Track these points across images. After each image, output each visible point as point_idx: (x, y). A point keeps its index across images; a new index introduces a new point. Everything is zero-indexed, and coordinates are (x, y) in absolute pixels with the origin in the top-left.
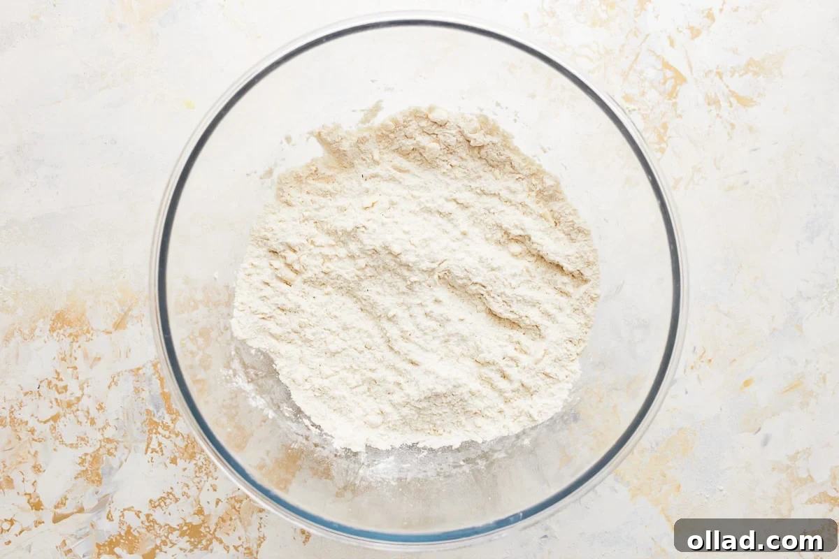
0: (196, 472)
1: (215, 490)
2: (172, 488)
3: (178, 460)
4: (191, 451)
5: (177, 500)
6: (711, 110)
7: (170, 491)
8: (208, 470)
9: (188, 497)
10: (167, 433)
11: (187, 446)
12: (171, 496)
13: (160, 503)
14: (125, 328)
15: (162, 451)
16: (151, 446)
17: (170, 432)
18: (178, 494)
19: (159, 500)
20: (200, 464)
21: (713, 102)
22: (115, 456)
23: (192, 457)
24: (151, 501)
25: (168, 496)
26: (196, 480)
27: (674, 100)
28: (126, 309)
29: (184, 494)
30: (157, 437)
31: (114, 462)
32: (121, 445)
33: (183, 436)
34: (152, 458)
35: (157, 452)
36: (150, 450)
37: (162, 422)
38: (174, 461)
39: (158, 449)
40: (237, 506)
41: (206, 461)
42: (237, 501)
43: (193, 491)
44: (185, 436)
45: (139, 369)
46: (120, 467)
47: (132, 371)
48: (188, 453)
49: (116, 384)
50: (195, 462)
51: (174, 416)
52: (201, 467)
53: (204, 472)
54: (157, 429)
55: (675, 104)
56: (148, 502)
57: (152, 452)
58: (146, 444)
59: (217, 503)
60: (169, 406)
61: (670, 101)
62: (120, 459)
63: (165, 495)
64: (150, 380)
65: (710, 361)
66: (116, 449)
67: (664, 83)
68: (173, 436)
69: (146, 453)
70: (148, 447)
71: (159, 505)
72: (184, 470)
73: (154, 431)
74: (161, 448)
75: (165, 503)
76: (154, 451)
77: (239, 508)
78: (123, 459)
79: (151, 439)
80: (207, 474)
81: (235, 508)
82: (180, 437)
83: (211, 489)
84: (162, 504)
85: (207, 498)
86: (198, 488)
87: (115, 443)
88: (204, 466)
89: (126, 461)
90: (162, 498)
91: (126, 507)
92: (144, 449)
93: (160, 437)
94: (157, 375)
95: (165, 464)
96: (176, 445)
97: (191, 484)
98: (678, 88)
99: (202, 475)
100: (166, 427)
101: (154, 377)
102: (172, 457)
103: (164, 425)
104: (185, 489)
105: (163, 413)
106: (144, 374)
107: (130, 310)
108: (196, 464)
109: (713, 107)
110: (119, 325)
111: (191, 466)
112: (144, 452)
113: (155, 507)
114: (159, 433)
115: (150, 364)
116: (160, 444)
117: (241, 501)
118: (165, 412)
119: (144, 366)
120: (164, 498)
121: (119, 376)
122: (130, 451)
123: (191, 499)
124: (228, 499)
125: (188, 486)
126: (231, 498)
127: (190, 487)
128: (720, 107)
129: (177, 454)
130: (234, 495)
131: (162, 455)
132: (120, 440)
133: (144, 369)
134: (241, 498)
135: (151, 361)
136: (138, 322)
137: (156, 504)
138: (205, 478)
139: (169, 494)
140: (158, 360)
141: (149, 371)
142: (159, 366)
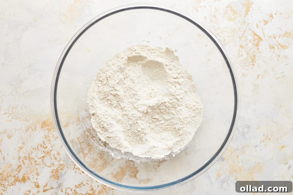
1: (97, 182)
2: (82, 181)
5: (84, 185)
6: (271, 50)
9: (88, 185)
12: (82, 184)
16: (76, 167)
18: (85, 183)
21: (272, 47)
22: (63, 170)
26: (91, 179)
27: (258, 47)
31: (63, 172)
32: (65, 167)
34: (76, 171)
35: (78, 169)
36: (75, 168)
38: (83, 172)
40: (105, 188)
42: (105, 186)
43: (90, 183)
44: (88, 162)
45: (73, 140)
46: (65, 174)
51: (85, 155)
55: (258, 48)
57: (76, 169)
59: (98, 186)
60: (83, 152)
61: (256, 47)
62: (65, 171)
63: (80, 184)
64: (77, 143)
65: (269, 139)
66: (64, 168)
67: (255, 41)
69: (74, 169)
70: (74, 167)
75: (80, 186)
76: (76, 168)
78: (66, 171)
79: (75, 165)
86: (91, 181)
87: (63, 166)
89: (67, 172)
92: (73, 167)
94: (79, 142)
95: (80, 173)
98: (259, 42)
104: (87, 182)
106: (75, 141)
109: (272, 49)
112: (73, 169)
113: (77, 188)
115: (76, 139)
118: (82, 154)
122: (68, 168)
126: (103, 185)
127: (89, 181)
128: (274, 49)
131: (79, 170)
132: (65, 165)
135: (77, 137)
137: (78, 186)
140: (79, 137)
141: (77, 140)
142: (80, 139)
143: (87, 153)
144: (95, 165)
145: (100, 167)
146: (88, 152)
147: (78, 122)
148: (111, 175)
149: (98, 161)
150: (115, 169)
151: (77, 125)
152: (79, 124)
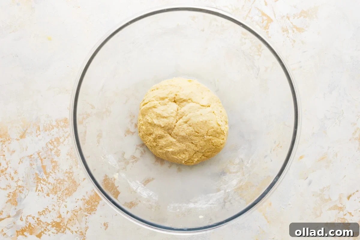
0: (58, 199)
1: (66, 207)
2: (47, 207)
3: (50, 195)
4: (55, 191)
5: (50, 212)
6: (284, 34)
7: (47, 208)
8: (63, 199)
9: (55, 210)
10: (45, 183)
11: (53, 188)
12: (47, 210)
13: (43, 213)
14: (25, 137)
15: (43, 191)
16: (38, 189)
17: (46, 182)
18: (50, 209)
19: (42, 212)
20: (59, 196)
21: (285, 30)
22: (23, 193)
23: (56, 193)
24: (39, 212)
25: (46, 210)
26: (58, 203)
27: (267, 30)
28: (25, 129)
29: (53, 209)
30: (40, 185)
31: (23, 196)
32: (25, 189)
33: (52, 184)
34: (39, 194)
35: (41, 191)
36: (37, 190)
37: (43, 178)
38: (48, 195)
39: (41, 190)
40: (76, 214)
41: (62, 194)
42: (76, 212)
43: (57, 208)
44: (53, 184)
45: (31, 155)
46: (25, 198)
47: (28, 156)
48: (54, 191)
49: (22, 162)
50: (57, 195)
51: (48, 176)
52: (60, 197)
53: (61, 199)
54: (40, 181)
55: (267, 32)
56: (38, 213)
57: (38, 191)
58: (36, 188)
59: (67, 213)
60: (45, 171)
61: (265, 31)
62: (25, 194)
63: (45, 210)
64: (36, 160)
65: (281, 146)
66: (23, 190)
67: (263, 23)
68: (47, 184)
70: (37, 189)
71: (42, 214)
72: (53, 198)
73: (39, 182)
74: (42, 190)
75: (45, 213)
76: (39, 190)
77: (77, 215)
78: (26, 194)
79: (38, 185)
80: (62, 200)
81: (75, 215)
82: (50, 185)
83: (65, 207)
84: (44, 213)
85: (63, 211)
86: (59, 206)
87: (22, 188)
88: (61, 197)
89: (27, 195)
90: (43, 211)
91: (28, 215)
93: (42, 184)
94: (40, 158)
95: (44, 196)
96: (49, 188)
97: (56, 205)
98: (269, 24)
99: (60, 200)
100: (44, 180)
101: (38, 159)
102: (47, 193)
103: (43, 180)
104: (53, 207)
105: (43, 174)
106: (34, 157)
107: (27, 130)
108: (57, 196)
109: (285, 33)
110: (22, 136)
111: (55, 197)
112: (35, 191)
113: (41, 215)
114: (41, 183)
115: (36, 154)
116: (42, 188)
117: (77, 212)
118: (43, 173)
119: (34, 154)
120: (45, 211)
121: (23, 158)
122: (29, 191)
123: (56, 211)
124: (72, 211)
125: (54, 206)
126: (73, 210)
127: (55, 206)
128: (288, 33)
129: (49, 192)
130: (74, 209)
131: (43, 192)
132: (25, 186)
133: (34, 155)
134: (78, 211)
135: (37, 152)
136: (30, 135)
137: (41, 213)
138: (62, 202)
139: (46, 209)
140: (40, 151)
141: (36, 156)
142: (40, 154)
143: (50, 172)
144: (61, 188)
145: (67, 191)
146: (52, 171)
147: (38, 131)
148: (83, 201)
149: (65, 182)
150: (87, 193)
151: (37, 136)
152: (40, 134)
